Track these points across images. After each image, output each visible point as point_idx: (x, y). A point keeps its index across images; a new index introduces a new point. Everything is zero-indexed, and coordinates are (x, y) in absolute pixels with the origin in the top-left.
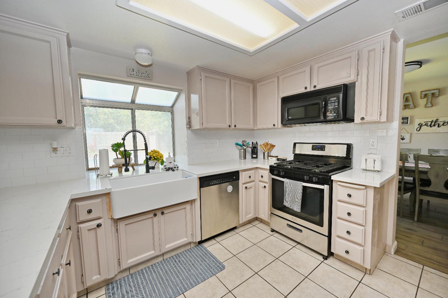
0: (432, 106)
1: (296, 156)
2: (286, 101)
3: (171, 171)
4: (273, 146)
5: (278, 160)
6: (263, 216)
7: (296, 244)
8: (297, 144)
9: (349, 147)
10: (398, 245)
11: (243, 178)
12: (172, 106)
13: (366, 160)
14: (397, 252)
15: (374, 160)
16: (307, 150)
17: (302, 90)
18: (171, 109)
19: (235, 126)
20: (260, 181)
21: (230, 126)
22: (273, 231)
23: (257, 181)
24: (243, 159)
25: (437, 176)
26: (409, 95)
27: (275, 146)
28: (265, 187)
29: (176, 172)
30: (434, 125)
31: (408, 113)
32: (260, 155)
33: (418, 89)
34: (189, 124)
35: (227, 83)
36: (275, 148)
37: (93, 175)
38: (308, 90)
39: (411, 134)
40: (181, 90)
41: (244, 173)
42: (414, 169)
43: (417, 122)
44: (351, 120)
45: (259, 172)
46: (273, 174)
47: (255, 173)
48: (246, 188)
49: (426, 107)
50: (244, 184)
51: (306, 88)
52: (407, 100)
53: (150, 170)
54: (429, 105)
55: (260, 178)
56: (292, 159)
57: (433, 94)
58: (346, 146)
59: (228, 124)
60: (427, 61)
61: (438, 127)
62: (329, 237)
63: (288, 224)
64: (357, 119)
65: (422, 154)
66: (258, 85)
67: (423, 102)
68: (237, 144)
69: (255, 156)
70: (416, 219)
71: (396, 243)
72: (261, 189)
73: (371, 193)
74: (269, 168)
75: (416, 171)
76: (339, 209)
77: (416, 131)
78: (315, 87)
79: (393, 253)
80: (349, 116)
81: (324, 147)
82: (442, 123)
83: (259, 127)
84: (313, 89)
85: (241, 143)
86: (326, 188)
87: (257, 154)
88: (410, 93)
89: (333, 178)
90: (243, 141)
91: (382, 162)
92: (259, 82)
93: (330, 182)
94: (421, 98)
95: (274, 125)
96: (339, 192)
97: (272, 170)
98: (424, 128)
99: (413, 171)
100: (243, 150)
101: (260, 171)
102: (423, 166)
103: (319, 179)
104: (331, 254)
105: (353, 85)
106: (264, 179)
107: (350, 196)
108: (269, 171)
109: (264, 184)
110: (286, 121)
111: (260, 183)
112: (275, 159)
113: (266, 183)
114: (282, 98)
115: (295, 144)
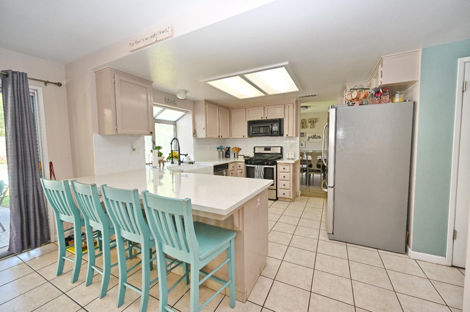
0: (313, 128)
1: (255, 154)
2: (250, 123)
3: (191, 164)
4: (239, 149)
5: (245, 157)
8: (256, 148)
9: (282, 148)
10: (301, 192)
11: (230, 167)
13: (288, 154)
14: (301, 195)
15: (292, 154)
16: (262, 151)
17: (260, 119)
18: (175, 123)
19: (222, 136)
20: (238, 169)
21: (219, 136)
23: (236, 169)
24: (221, 158)
25: (314, 162)
26: (304, 121)
27: (241, 149)
28: (242, 172)
29: (194, 165)
30: (314, 138)
31: (303, 131)
32: (232, 155)
33: (307, 118)
34: (195, 133)
35: (217, 109)
37: (148, 167)
38: (263, 119)
39: (305, 143)
40: (188, 112)
41: (230, 165)
42: (306, 160)
43: (308, 135)
44: (282, 135)
46: (247, 164)
47: (235, 164)
48: (232, 173)
49: (311, 128)
50: (230, 171)
51: (262, 118)
52: (303, 123)
53: (181, 164)
54: (312, 127)
55: (238, 168)
56: (253, 156)
57: (313, 121)
58: (280, 148)
60: (309, 107)
61: (316, 139)
62: (276, 190)
64: (285, 135)
65: (310, 152)
66: (232, 111)
67: (309, 125)
68: (218, 148)
69: (229, 156)
70: (308, 184)
71: (300, 192)
72: (239, 174)
73: (292, 166)
74: (244, 161)
75: (307, 161)
76: (280, 175)
77: (307, 141)
79: (299, 195)
80: (282, 134)
81: (270, 148)
82: (317, 137)
83: (233, 137)
84: (265, 119)
85: (220, 147)
86: (274, 167)
88: (304, 120)
89: (277, 162)
91: (294, 155)
92: (232, 109)
93: (276, 164)
94: (309, 123)
95: (244, 136)
96: (280, 168)
97: (246, 161)
98: (310, 139)
99: (306, 161)
100: (221, 152)
101: (238, 163)
102: (310, 158)
103: (271, 163)
104: (277, 199)
105: (283, 119)
106: (241, 168)
107: (284, 169)
108: (244, 163)
109: (241, 171)
110: (251, 135)
111: (238, 171)
112: (242, 157)
113: (242, 170)
114: (248, 121)
115: (254, 148)
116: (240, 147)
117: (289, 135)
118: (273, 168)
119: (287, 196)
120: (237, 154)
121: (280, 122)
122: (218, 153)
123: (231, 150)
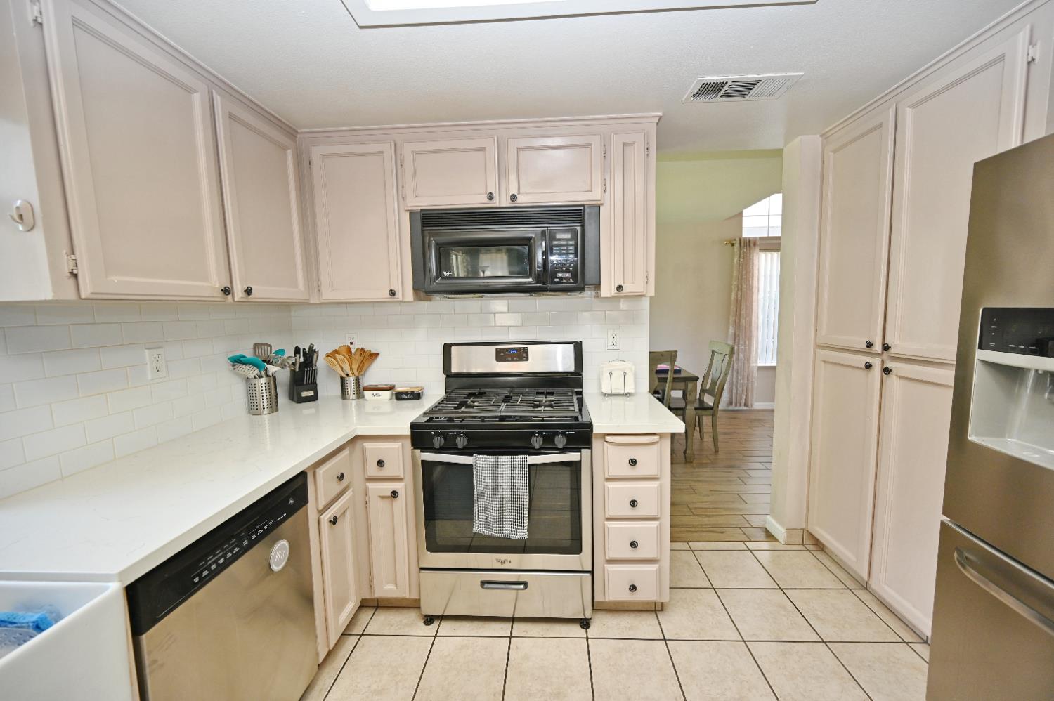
1: (456, 380)
4: (367, 358)
5: (399, 396)
6: (391, 587)
7: (508, 626)
8: (453, 348)
11: (319, 492)
13: (611, 374)
15: (625, 374)
16: (483, 362)
17: (480, 200)
19: (248, 291)
20: (373, 479)
21: (227, 291)
22: (429, 620)
23: (358, 480)
24: (266, 411)
27: (378, 354)
28: (394, 493)
32: (327, 386)
38: (496, 203)
41: (321, 471)
45: (363, 450)
46: (425, 449)
48: (333, 521)
50: (323, 509)
51: (491, 198)
55: (373, 470)
58: (572, 346)
59: (219, 282)
62: (592, 571)
63: (483, 583)
64: (607, 289)
68: (238, 361)
69: (311, 393)
72: (377, 506)
73: (667, 447)
74: (408, 432)
78: (514, 198)
80: (590, 280)
81: (526, 351)
83: (328, 295)
84: (506, 203)
85: (248, 354)
86: (583, 456)
87: (313, 385)
89: (597, 428)
90: (256, 345)
92: (315, 142)
95: (393, 293)
96: (609, 460)
97: (420, 436)
100: (263, 380)
101: (368, 446)
103: (568, 437)
105: (596, 208)
106: (387, 471)
107: (633, 462)
108: (408, 442)
109: (390, 489)
111: (371, 486)
112: (387, 394)
113: (399, 479)
114: (412, 214)
115: (447, 348)
116: (371, 347)
117: (628, 289)
120: (357, 380)
121: (580, 221)
122: (239, 389)
123: (321, 362)
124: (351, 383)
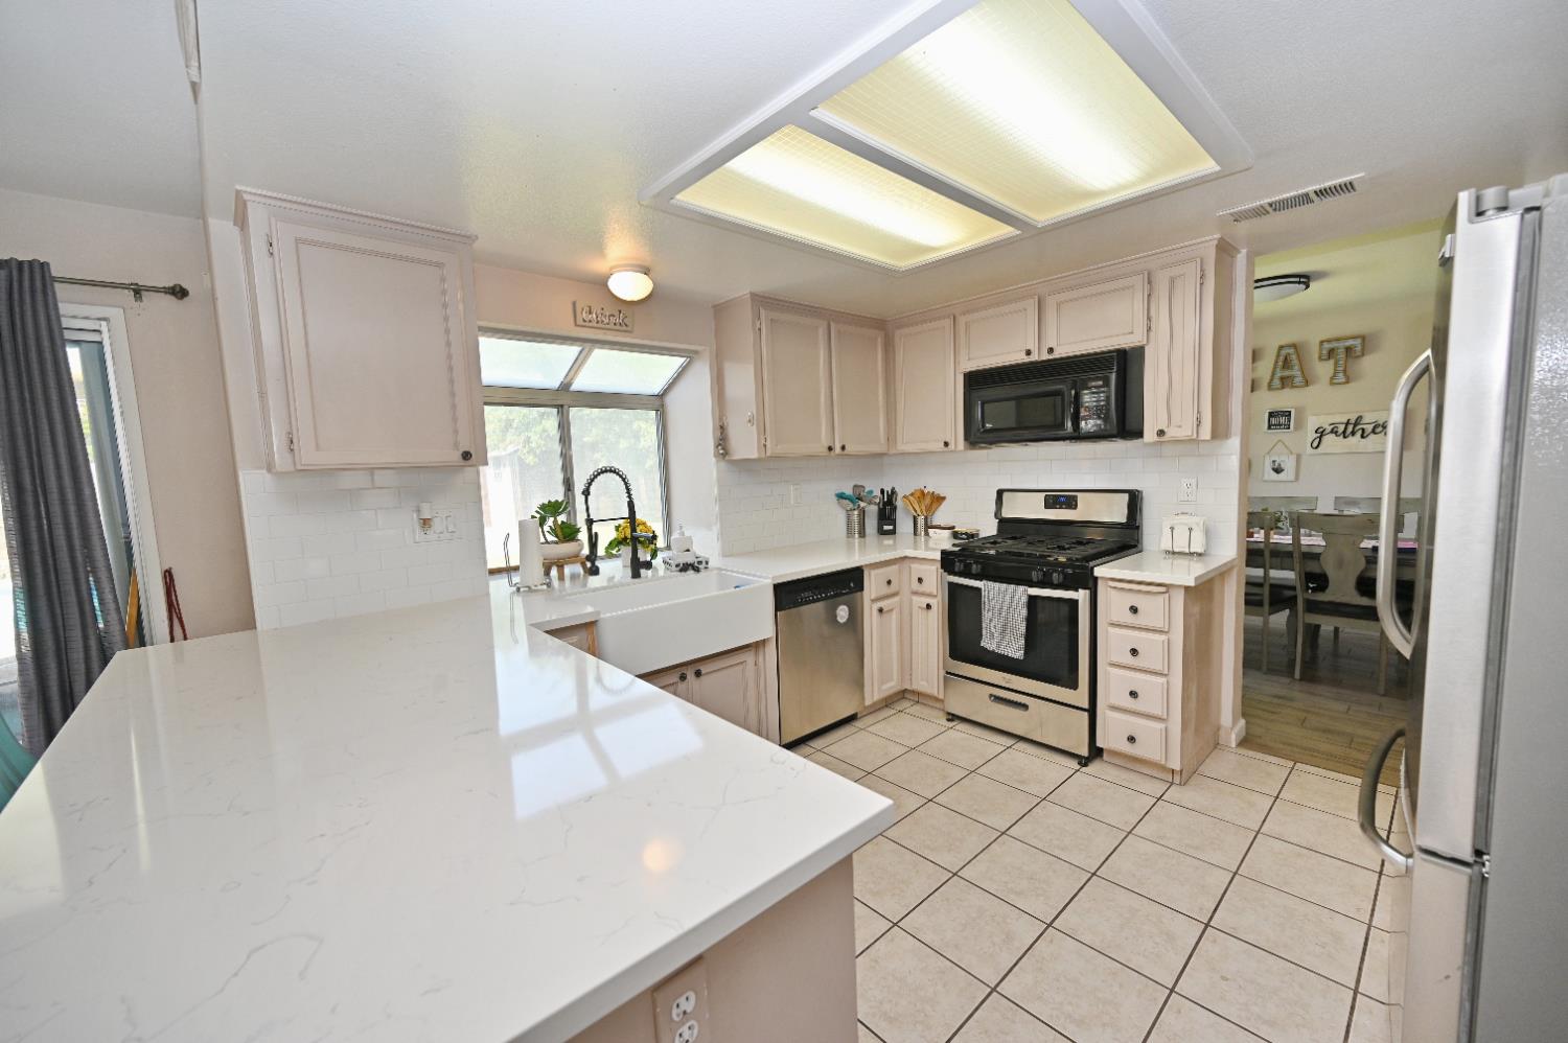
0: (1347, 382)
1: (1005, 524)
2: (976, 381)
3: (691, 572)
4: (939, 499)
5: (956, 535)
6: (924, 683)
7: (1013, 742)
8: (1004, 494)
9: (1135, 500)
10: (1247, 728)
11: (872, 585)
12: (661, 396)
13: (1172, 529)
14: (1245, 742)
15: (1190, 530)
16: (1032, 509)
17: (1019, 358)
18: (658, 403)
19: (843, 448)
20: (915, 593)
21: (830, 449)
22: (952, 717)
23: (906, 591)
24: (857, 535)
25: (1340, 564)
26: (1292, 351)
27: (944, 498)
28: (929, 606)
29: (703, 573)
30: (1353, 433)
31: (1284, 400)
32: (904, 524)
33: (1313, 335)
34: (722, 443)
35: (822, 332)
36: (945, 503)
37: (500, 588)
38: (1034, 357)
39: (1299, 458)
40: (696, 352)
41: (874, 572)
42: (1290, 549)
43: (1312, 423)
44: (1138, 434)
45: (910, 568)
46: (951, 572)
47: (900, 571)
48: (881, 610)
49: (1332, 382)
50: (873, 601)
51: (1028, 353)
52: (1287, 364)
53: (643, 571)
54: (1341, 377)
55: (915, 585)
56: (995, 532)
57: (1348, 350)
58: (1126, 496)
59: (826, 443)
60: (1321, 275)
61: (1362, 437)
62: (1092, 711)
63: (991, 695)
64: (1149, 434)
65: (1320, 510)
66: (899, 336)
67: (1324, 369)
68: (841, 496)
69: (891, 527)
70: (1297, 675)
71: (1242, 722)
72: (919, 616)
73: (1179, 599)
74: (938, 556)
75: (1296, 555)
76: (1113, 644)
77: (1309, 450)
78: (1051, 350)
79: (1233, 745)
80: (1131, 425)
81: (1075, 499)
82: (1369, 428)
83: (902, 447)
84: (1045, 356)
85: (849, 491)
86: (1081, 596)
87: (893, 522)
88: (1294, 346)
89: (1098, 572)
90: (855, 486)
91: (1208, 533)
92: (900, 327)
93: (1091, 584)
94: (1320, 359)
95: (946, 444)
96: (1112, 604)
97: (948, 561)
98: (1329, 439)
99: (1290, 554)
100: (856, 512)
101: (915, 566)
102: (1312, 540)
103: (1066, 576)
104: (1096, 752)
105: (1139, 352)
106: (925, 588)
107: (1134, 610)
108: (939, 565)
109: (925, 601)
110: (979, 435)
111: (915, 598)
112: (947, 533)
113: (930, 595)
114: (966, 375)
115: (1000, 493)
116: (940, 491)
117: (1171, 433)
118: (1074, 603)
119: (1149, 749)
120: (926, 519)
121: (1123, 366)
122: (842, 517)
123: (899, 503)
124: (921, 521)
